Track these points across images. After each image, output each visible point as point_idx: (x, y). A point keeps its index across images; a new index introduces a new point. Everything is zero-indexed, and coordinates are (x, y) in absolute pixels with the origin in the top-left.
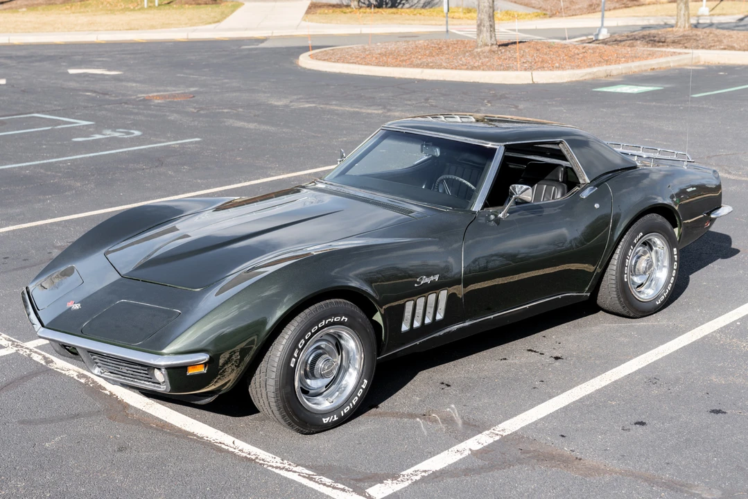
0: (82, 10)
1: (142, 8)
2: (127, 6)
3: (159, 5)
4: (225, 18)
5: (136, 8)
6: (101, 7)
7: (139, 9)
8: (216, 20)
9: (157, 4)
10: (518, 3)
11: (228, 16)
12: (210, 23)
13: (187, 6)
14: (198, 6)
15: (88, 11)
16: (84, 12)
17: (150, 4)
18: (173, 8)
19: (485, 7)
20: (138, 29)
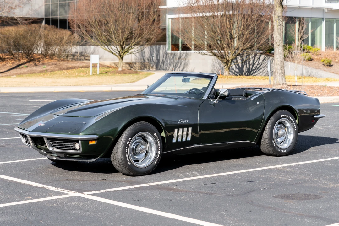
0: (50, 76)
1: (89, 75)
2: (79, 74)
3: (100, 74)
4: (139, 80)
5: (85, 76)
6: (63, 75)
7: (87, 76)
8: (133, 81)
9: (98, 73)
10: (335, 73)
11: (141, 79)
12: (128, 83)
13: (117, 74)
14: (125, 74)
15: (54, 77)
16: (52, 77)
17: (94, 73)
18: (108, 75)
19: (278, 61)
20: (81, 85)
